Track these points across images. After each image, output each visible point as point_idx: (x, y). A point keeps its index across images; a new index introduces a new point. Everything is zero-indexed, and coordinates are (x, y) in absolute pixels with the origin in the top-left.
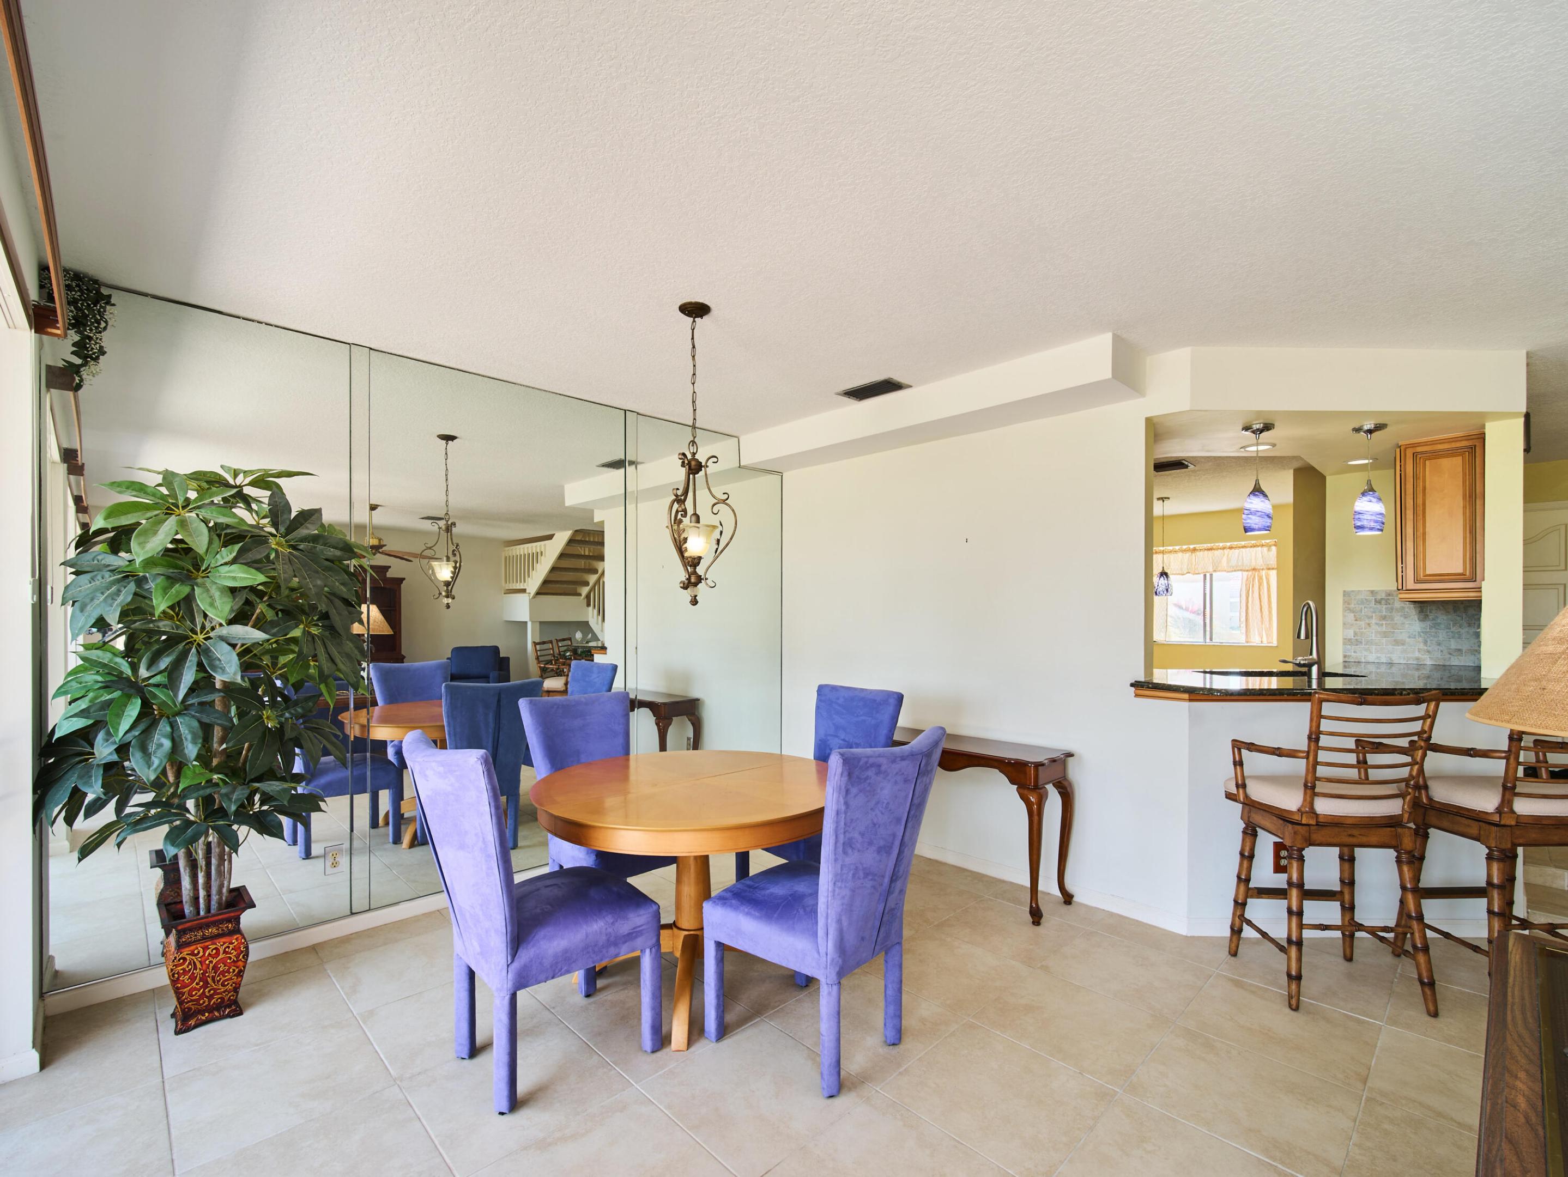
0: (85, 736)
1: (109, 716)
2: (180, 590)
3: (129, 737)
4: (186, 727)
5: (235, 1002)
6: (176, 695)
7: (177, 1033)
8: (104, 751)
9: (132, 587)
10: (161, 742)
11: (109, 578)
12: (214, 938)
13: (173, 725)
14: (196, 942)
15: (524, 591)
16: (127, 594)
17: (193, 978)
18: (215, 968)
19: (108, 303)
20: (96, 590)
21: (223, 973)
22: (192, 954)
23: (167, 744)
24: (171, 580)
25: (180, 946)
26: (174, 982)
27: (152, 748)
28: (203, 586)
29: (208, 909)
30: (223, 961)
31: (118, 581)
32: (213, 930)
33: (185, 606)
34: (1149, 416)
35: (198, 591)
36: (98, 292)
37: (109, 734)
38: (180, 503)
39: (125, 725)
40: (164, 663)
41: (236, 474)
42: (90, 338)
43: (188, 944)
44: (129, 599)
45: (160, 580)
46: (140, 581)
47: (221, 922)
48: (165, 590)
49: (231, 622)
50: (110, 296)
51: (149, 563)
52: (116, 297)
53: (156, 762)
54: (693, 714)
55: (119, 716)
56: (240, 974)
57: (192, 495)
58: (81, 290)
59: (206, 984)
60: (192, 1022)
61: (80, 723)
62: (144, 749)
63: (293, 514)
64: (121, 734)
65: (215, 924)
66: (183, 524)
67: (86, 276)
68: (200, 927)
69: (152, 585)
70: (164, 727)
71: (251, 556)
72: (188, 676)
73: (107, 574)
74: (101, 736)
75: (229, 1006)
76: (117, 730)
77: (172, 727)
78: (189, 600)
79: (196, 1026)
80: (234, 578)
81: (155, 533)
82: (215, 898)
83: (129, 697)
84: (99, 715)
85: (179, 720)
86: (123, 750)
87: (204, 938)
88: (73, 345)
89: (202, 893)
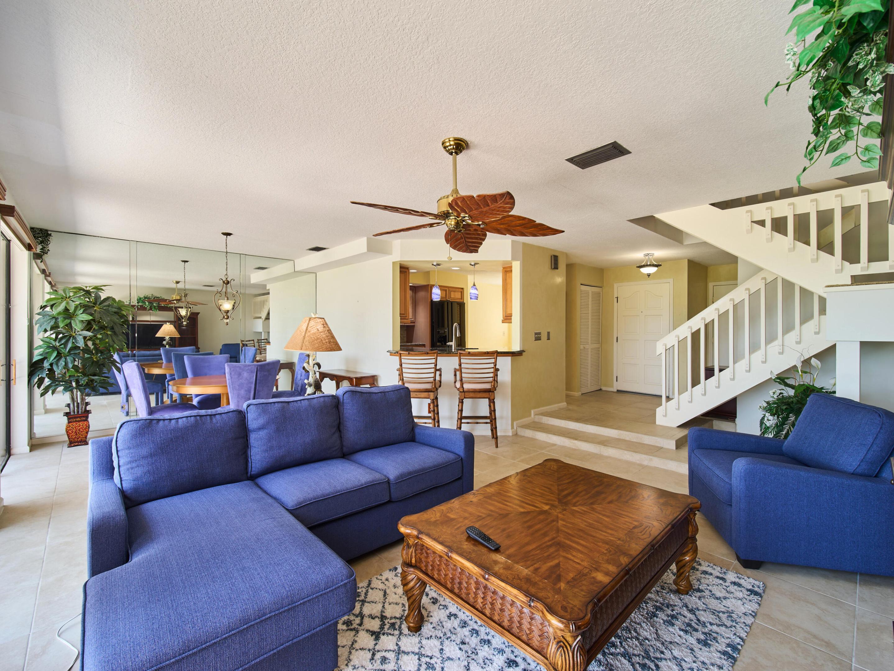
0: (41, 361)
1: (48, 356)
2: (67, 321)
3: (53, 362)
4: (69, 359)
5: (86, 441)
6: (66, 350)
7: (68, 447)
8: (46, 365)
9: (54, 320)
10: (62, 363)
11: (48, 318)
12: (79, 421)
13: (66, 359)
14: (74, 422)
15: (260, 318)
16: (52, 323)
17: (72, 432)
18: (79, 430)
19: (51, 236)
20: (44, 321)
21: (82, 432)
22: (72, 425)
23: (64, 363)
24: (65, 318)
25: (69, 422)
26: (67, 432)
27: (59, 364)
28: (74, 320)
29: (78, 412)
30: (81, 428)
31: (51, 319)
32: (78, 419)
33: (69, 325)
34: (394, 261)
35: (72, 321)
36: (47, 233)
37: (48, 360)
38: (68, 297)
39: (52, 358)
40: (63, 342)
41: (86, 287)
42: (45, 247)
43: (71, 422)
44: (53, 324)
45: (62, 318)
46: (56, 319)
47: (82, 417)
48: (63, 321)
49: (82, 330)
50: (51, 234)
51: (59, 313)
52: (53, 234)
53: (60, 368)
54: (292, 368)
55: (51, 355)
56: (87, 433)
57: (71, 294)
58: (42, 234)
59: (76, 434)
60: (73, 445)
61: (40, 357)
62: (57, 364)
63: (102, 299)
64: (51, 360)
65: (79, 417)
66: (68, 303)
67: (43, 229)
68: (75, 418)
69: (59, 320)
70: (63, 359)
71: (87, 311)
72: (70, 345)
73: (48, 317)
74: (46, 361)
75: (84, 442)
76: (50, 359)
77: (65, 359)
78: (70, 323)
79: (73, 446)
80: (83, 318)
81: (60, 306)
82: (80, 411)
83: (53, 351)
84: (45, 355)
85: (68, 357)
86: (51, 365)
87: (76, 421)
88: (40, 249)
89: (76, 408)
